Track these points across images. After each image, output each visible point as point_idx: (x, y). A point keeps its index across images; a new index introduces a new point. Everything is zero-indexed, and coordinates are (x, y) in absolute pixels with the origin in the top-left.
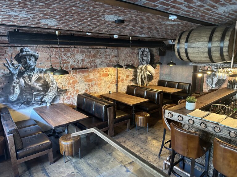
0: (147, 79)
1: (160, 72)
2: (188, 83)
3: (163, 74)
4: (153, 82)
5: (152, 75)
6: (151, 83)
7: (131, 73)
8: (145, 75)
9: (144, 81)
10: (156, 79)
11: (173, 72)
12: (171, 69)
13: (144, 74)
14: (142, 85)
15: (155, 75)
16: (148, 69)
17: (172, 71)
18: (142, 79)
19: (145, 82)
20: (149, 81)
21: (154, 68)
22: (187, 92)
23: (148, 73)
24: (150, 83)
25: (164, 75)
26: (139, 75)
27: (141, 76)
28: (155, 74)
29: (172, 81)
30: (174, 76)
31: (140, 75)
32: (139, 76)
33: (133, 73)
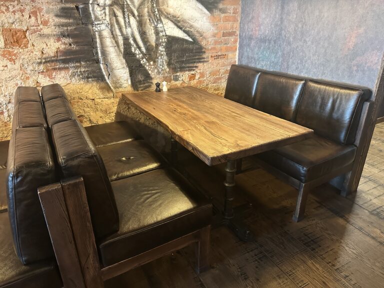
0: (163, 59)
1: (242, 29)
2: (355, 83)
3: (250, 38)
4: (202, 75)
5: (195, 42)
6: (192, 77)
7: (45, 23)
8: (152, 39)
9: (149, 67)
10: (221, 61)
11: (291, 28)
12: (283, 8)
13: (143, 34)
14: (134, 85)
15: (216, 42)
16: (171, 10)
17: (286, 23)
18: (128, 55)
19: (153, 74)
20: (182, 69)
21: (209, 9)
22: (342, 136)
23: (172, 31)
24: (184, 76)
25: (253, 43)
26: (106, 33)
27: (126, 39)
28: (214, 35)
29: (284, 71)
30: (294, 46)
31: (114, 37)
32: (109, 42)
33: (53, 20)
